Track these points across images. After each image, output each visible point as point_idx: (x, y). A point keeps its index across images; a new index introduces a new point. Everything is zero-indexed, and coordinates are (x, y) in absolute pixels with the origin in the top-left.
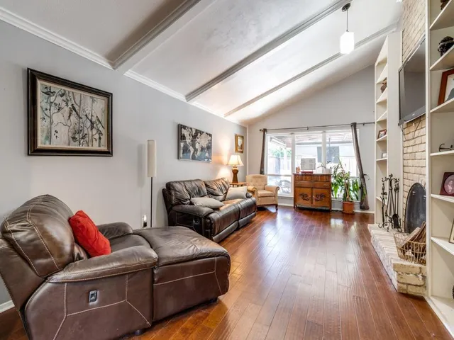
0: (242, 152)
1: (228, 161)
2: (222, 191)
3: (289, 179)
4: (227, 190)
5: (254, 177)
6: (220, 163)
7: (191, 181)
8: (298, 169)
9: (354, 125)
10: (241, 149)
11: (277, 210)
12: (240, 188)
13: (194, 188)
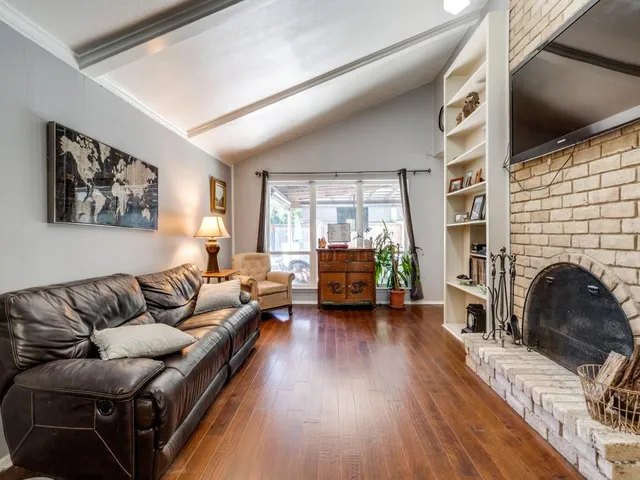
0: (223, 212)
1: (198, 229)
2: (184, 294)
3: (307, 259)
4: (197, 290)
5: (247, 258)
6: (179, 234)
7: (95, 282)
8: (322, 241)
9: (403, 173)
10: (221, 207)
11: (291, 314)
12: (225, 284)
13: (105, 302)
